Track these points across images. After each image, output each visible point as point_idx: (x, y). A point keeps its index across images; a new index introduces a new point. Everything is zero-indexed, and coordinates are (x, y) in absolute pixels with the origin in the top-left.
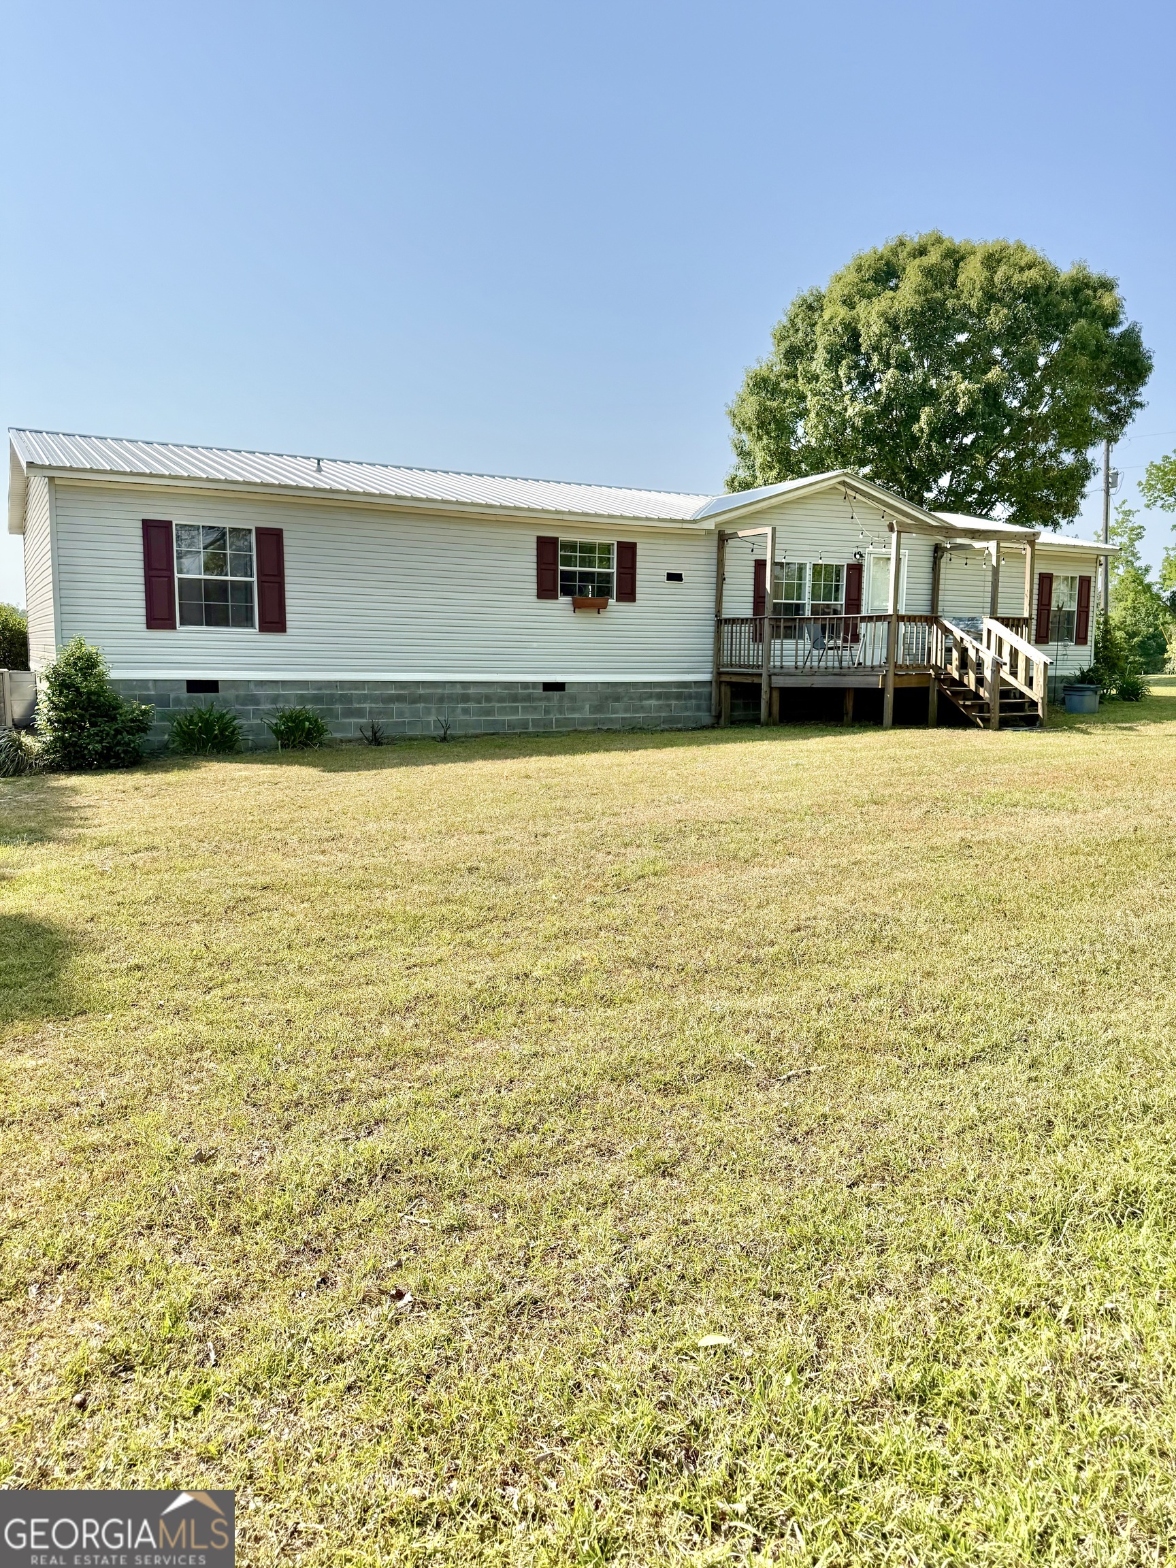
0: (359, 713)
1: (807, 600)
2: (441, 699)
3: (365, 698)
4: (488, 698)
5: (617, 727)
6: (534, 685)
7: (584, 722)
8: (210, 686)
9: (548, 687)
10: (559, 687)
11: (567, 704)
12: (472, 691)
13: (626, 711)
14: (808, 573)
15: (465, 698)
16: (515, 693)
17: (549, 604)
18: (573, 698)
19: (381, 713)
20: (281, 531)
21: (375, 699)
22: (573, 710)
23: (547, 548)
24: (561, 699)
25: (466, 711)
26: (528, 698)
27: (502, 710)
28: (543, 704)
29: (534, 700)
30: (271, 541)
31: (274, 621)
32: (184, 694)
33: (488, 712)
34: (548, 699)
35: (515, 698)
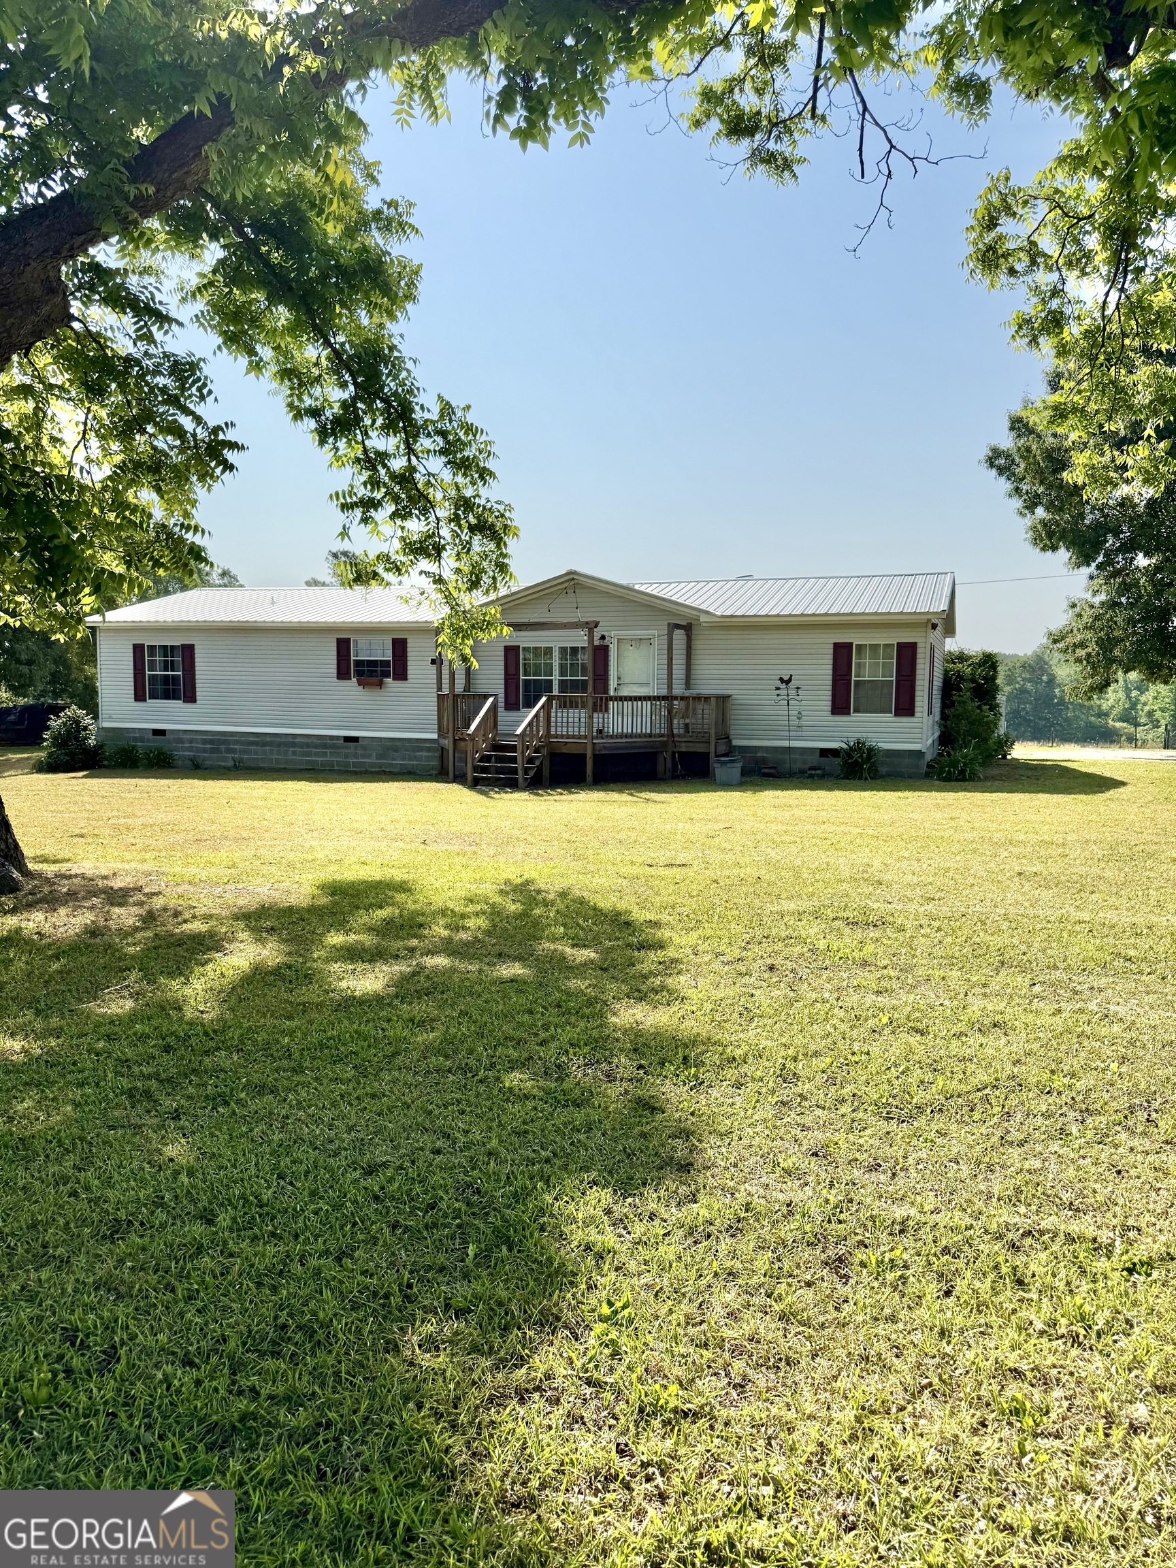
0: (233, 751)
1: (556, 678)
2: (279, 745)
3: (236, 742)
4: (308, 745)
5: (396, 770)
6: (338, 737)
7: (372, 765)
8: (161, 732)
9: (348, 739)
10: (355, 740)
11: (360, 752)
12: (298, 740)
13: (403, 759)
14: (556, 654)
15: (294, 745)
16: (325, 743)
17: (344, 683)
18: (364, 748)
19: (245, 752)
20: (193, 646)
21: (242, 743)
22: (364, 756)
23: (343, 646)
24: (356, 748)
25: (294, 753)
26: (334, 746)
27: (317, 754)
28: (344, 751)
29: (339, 747)
30: (189, 650)
31: (191, 698)
32: (151, 737)
33: (309, 754)
34: (347, 748)
35: (325, 746)
